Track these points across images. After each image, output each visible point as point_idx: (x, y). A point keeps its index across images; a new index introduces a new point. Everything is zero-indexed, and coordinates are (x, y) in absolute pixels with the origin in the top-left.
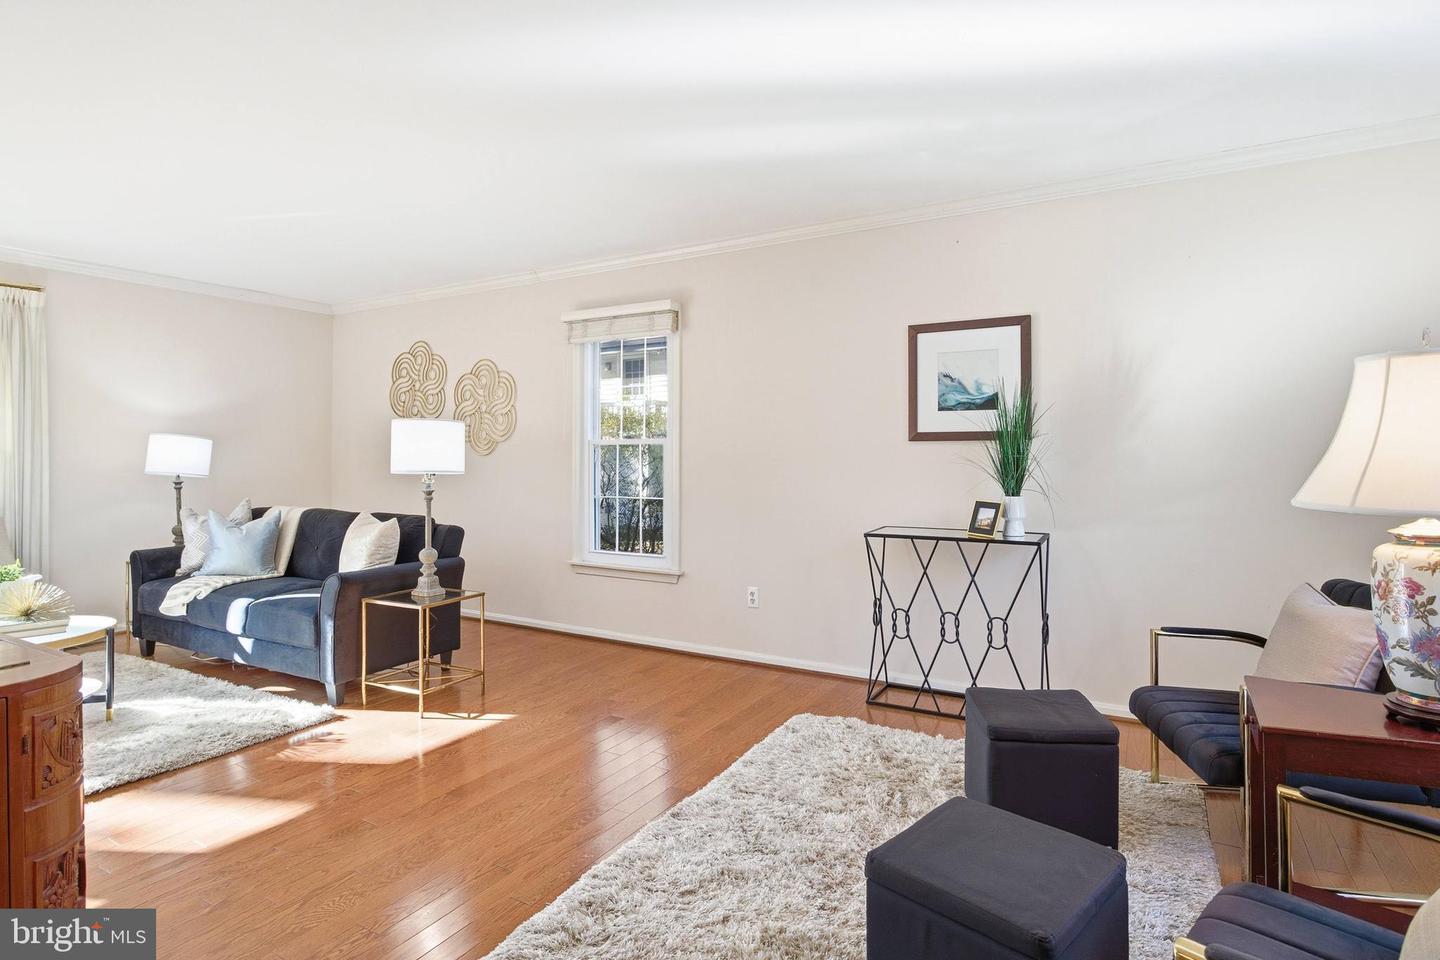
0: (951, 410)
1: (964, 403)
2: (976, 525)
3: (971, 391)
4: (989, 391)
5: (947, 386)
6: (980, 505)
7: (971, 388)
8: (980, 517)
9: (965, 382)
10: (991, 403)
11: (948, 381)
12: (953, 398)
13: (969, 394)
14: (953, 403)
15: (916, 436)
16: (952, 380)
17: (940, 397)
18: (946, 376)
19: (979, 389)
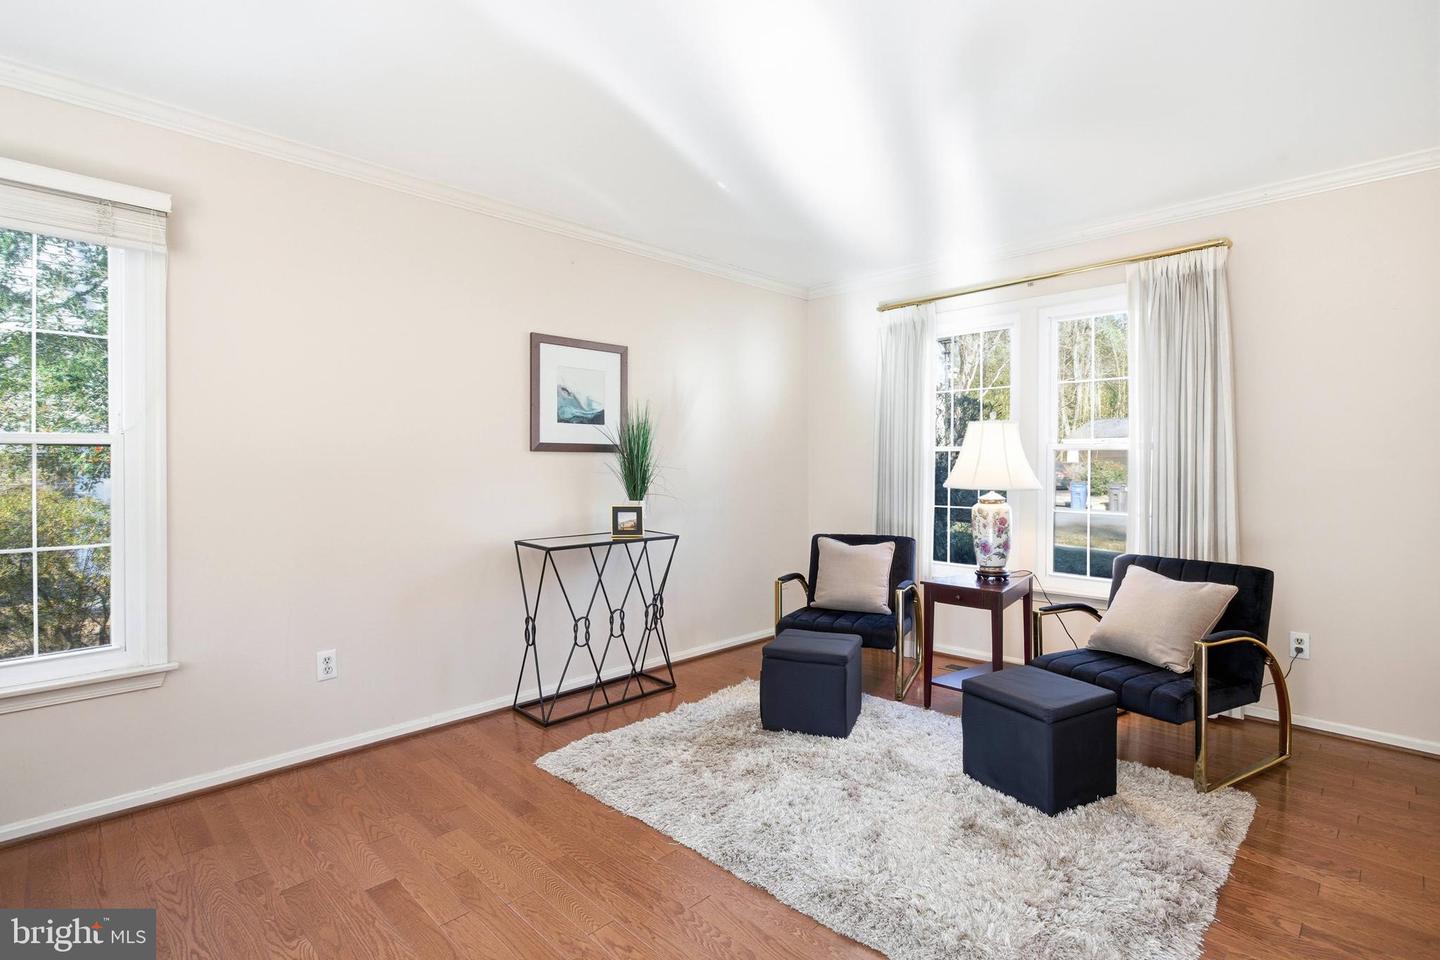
0: (568, 422)
1: (578, 417)
2: (619, 528)
3: (585, 407)
4: (598, 409)
5: (564, 399)
6: (616, 511)
7: (583, 402)
8: (620, 520)
9: (578, 396)
10: (598, 419)
11: (565, 394)
12: (571, 411)
13: (582, 408)
14: (571, 416)
15: (538, 446)
16: (569, 394)
17: (558, 409)
18: (564, 389)
19: (589, 405)
